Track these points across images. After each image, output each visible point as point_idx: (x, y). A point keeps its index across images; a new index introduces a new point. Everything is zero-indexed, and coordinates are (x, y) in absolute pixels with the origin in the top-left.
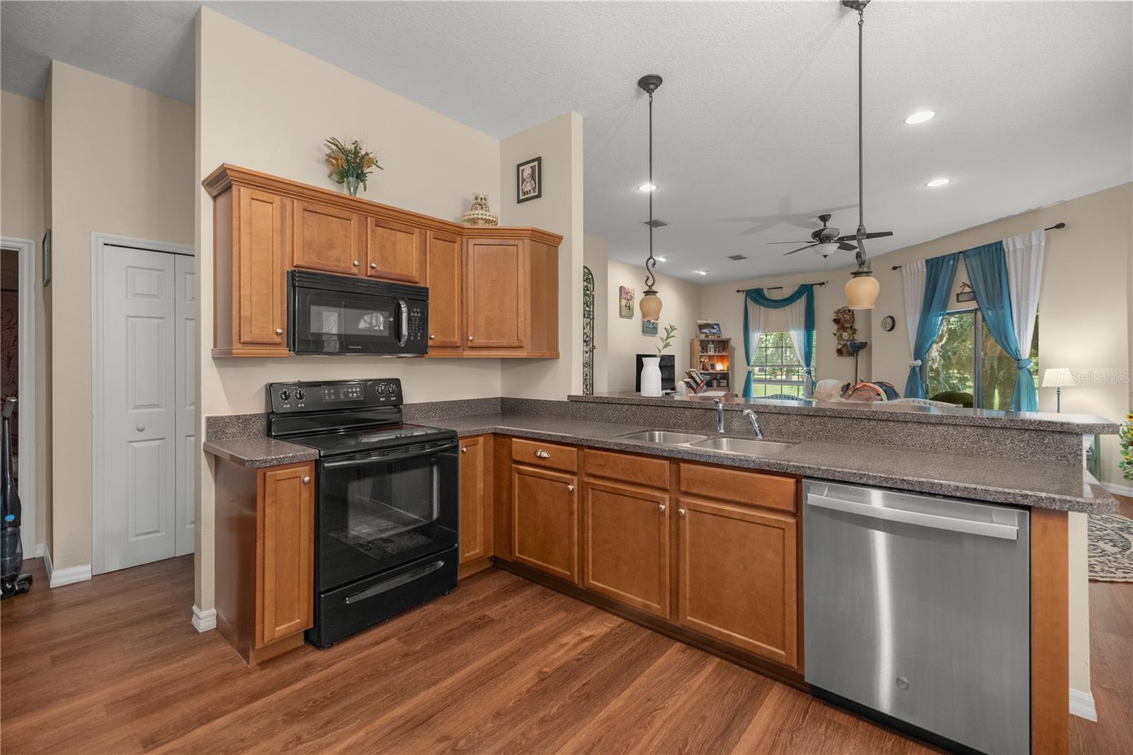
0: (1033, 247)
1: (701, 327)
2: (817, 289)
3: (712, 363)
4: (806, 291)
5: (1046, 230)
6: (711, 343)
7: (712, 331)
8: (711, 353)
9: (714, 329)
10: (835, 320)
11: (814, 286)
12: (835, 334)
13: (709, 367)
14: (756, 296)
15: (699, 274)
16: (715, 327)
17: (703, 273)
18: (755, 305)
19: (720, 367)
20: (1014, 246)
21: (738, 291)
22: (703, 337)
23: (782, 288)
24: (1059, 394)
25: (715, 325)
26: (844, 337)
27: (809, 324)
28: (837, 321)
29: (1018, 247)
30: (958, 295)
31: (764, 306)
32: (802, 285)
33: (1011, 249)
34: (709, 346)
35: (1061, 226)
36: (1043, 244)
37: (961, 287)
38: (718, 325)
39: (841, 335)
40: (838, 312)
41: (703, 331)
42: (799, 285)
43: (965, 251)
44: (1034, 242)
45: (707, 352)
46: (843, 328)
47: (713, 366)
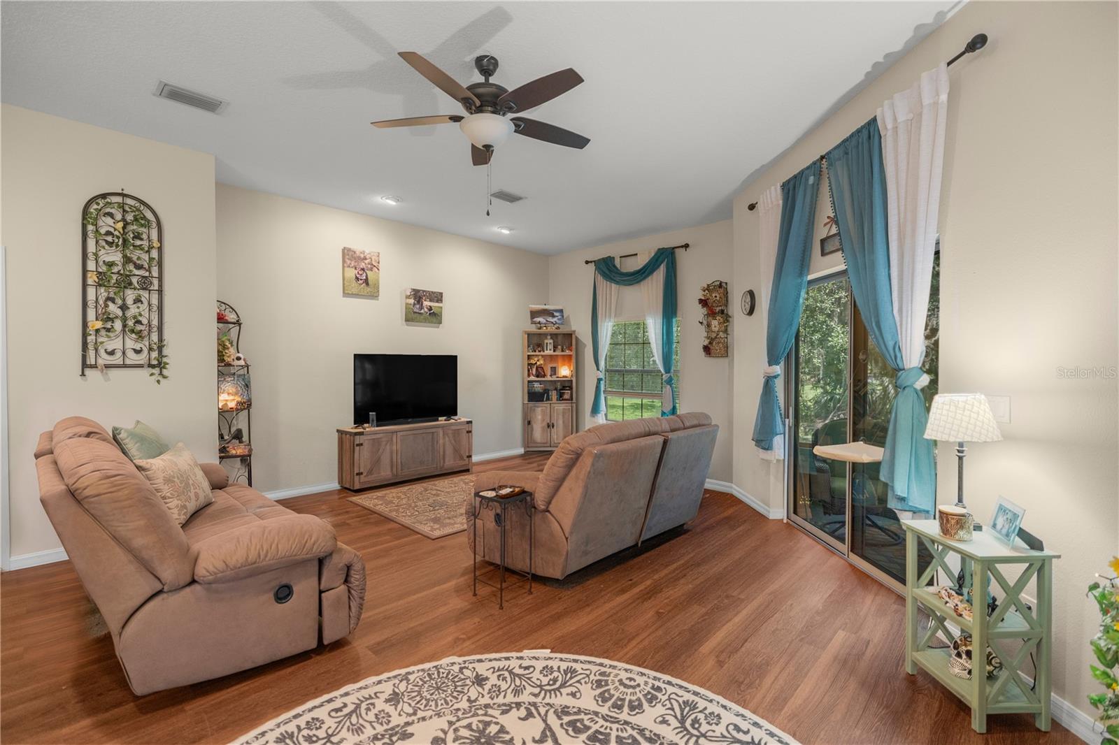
0: (925, 111)
1: (534, 314)
2: (680, 254)
3: (554, 365)
4: (666, 258)
5: (949, 64)
6: (549, 337)
7: (550, 319)
8: (548, 352)
9: (554, 316)
10: (701, 301)
11: (677, 250)
12: (701, 323)
13: (548, 372)
14: (607, 269)
15: (501, 232)
16: (556, 314)
17: (506, 232)
18: (605, 281)
19: (565, 371)
20: (895, 119)
21: (587, 262)
22: (533, 329)
23: (636, 254)
24: (960, 458)
25: (556, 311)
26: (713, 328)
27: (670, 307)
28: (703, 302)
29: (901, 118)
30: (823, 241)
31: (617, 283)
32: (659, 249)
33: (890, 126)
34: (546, 341)
35: (978, 42)
36: (944, 97)
37: (825, 225)
38: (561, 311)
39: (709, 325)
40: (708, 289)
41: (535, 319)
42: (656, 249)
43: (828, 153)
44: (927, 101)
45: (544, 351)
46: (712, 314)
47: (554, 370)
